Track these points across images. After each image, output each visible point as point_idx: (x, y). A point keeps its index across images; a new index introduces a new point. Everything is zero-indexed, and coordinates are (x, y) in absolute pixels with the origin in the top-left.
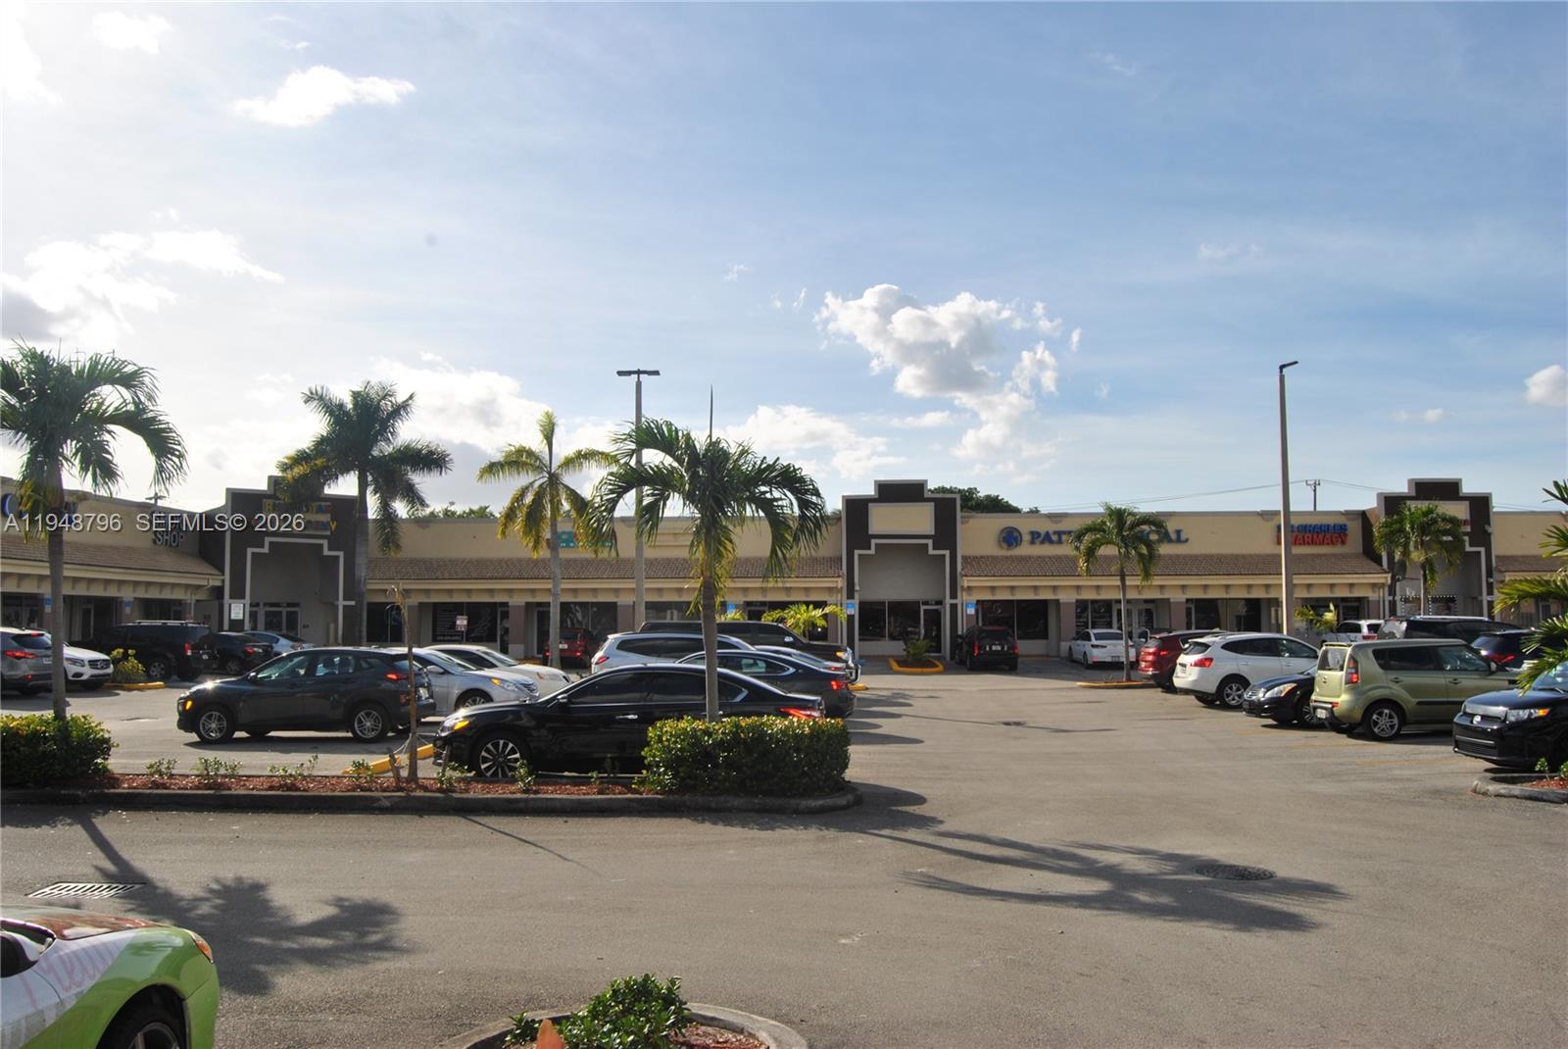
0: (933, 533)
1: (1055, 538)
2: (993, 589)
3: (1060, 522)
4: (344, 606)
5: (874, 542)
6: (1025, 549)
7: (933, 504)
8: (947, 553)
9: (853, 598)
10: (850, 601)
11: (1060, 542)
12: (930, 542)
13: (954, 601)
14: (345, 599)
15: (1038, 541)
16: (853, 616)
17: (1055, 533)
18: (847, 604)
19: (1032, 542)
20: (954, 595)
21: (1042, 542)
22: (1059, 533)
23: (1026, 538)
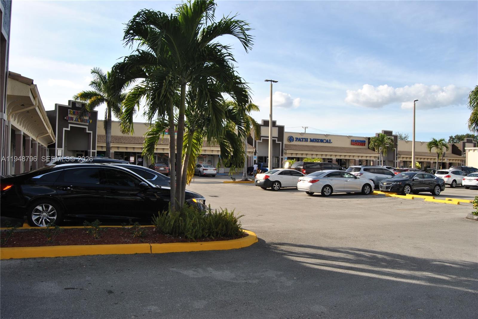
0: (277, 137)
1: (302, 140)
2: (292, 154)
3: (303, 135)
4: (92, 152)
5: (262, 138)
6: (294, 143)
7: (278, 128)
8: (281, 143)
9: (256, 155)
10: (255, 156)
11: (303, 141)
12: (276, 139)
13: (282, 157)
14: (92, 150)
15: (297, 140)
16: (256, 160)
17: (301, 138)
18: (254, 157)
19: (296, 141)
20: (282, 156)
21: (298, 141)
22: (303, 139)
23: (295, 139)
